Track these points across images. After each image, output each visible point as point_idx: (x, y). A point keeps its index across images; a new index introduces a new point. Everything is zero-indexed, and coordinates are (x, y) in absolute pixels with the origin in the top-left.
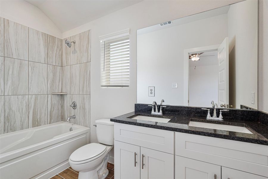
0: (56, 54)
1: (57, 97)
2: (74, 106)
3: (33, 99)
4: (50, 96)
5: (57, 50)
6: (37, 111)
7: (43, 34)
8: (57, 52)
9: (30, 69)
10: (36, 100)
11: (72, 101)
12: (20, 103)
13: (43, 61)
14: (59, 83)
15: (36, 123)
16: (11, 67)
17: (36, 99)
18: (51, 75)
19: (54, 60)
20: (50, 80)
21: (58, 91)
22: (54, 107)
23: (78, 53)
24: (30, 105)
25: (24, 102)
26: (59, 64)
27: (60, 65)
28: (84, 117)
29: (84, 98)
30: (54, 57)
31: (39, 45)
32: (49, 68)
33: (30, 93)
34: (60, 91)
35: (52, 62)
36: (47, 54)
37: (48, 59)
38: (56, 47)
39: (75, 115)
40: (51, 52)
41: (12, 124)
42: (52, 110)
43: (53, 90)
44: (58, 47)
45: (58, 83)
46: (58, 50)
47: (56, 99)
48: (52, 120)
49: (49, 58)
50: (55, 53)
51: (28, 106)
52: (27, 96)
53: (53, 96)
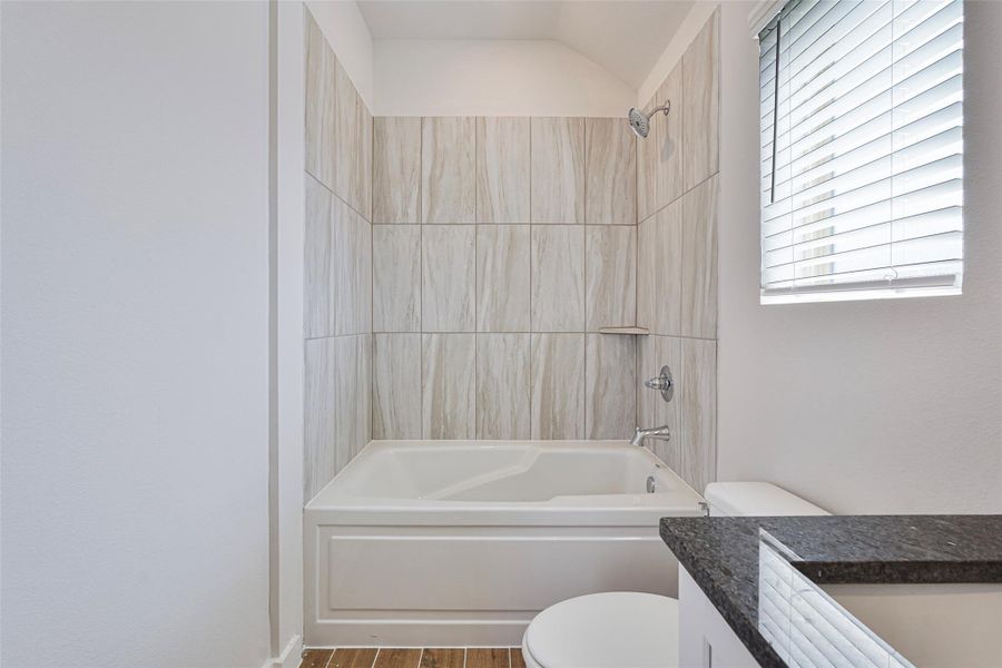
0: (614, 179)
1: (618, 345)
2: (667, 387)
3: (542, 347)
4: (592, 337)
5: (617, 166)
6: (555, 389)
7: (571, 122)
8: (616, 172)
9: (534, 248)
10: (550, 349)
11: (660, 363)
12: (509, 359)
13: (570, 218)
14: (626, 288)
15: (552, 429)
16: (490, 252)
17: (551, 345)
18: (597, 263)
19: (608, 207)
20: (593, 282)
21: (621, 320)
22: (606, 383)
23: (678, 152)
24: (534, 367)
25: (520, 357)
26: (624, 216)
27: (629, 219)
28: (695, 443)
29: (694, 356)
30: (608, 196)
31: (559, 165)
32: (589, 237)
33: (536, 328)
34: (629, 321)
35: (601, 216)
36: (583, 190)
37: (588, 206)
38: (614, 156)
39: (666, 427)
40: (595, 179)
41: (493, 415)
42: (601, 390)
43: (605, 317)
44: (620, 154)
45: (622, 290)
46: (622, 166)
47: (614, 352)
48: (601, 429)
49: (589, 201)
50: (611, 177)
51: (529, 367)
52: (526, 336)
53: (602, 337)
